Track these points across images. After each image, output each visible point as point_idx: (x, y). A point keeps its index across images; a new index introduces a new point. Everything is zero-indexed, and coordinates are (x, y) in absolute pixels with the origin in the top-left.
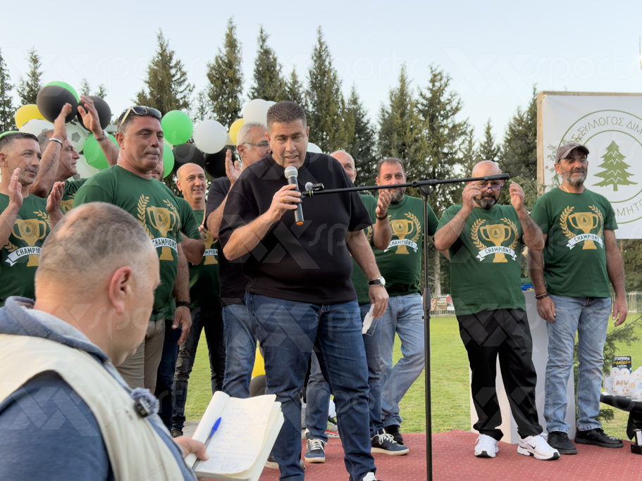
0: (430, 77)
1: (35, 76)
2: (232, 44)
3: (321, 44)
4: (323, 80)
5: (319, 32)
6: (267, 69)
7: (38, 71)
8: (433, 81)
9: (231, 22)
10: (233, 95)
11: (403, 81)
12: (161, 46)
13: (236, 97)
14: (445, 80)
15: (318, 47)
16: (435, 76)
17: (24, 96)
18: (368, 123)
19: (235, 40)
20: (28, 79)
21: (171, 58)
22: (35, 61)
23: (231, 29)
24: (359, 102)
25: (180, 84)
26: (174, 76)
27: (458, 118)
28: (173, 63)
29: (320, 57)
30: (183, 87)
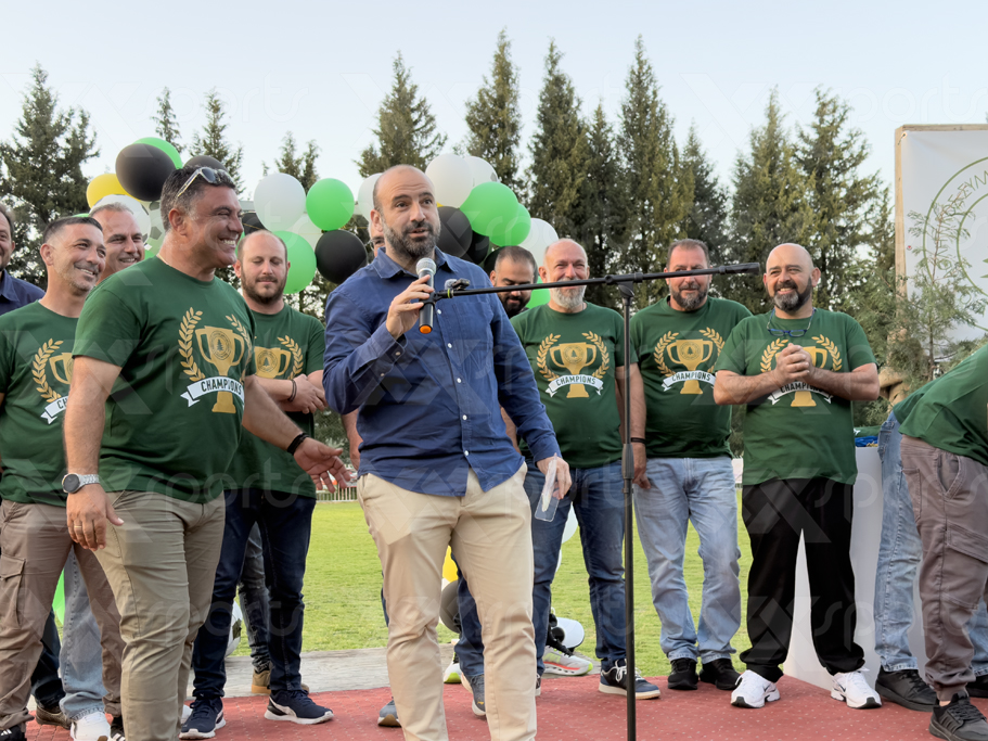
0: (816, 107)
1: (215, 131)
2: (504, 71)
3: (641, 63)
4: (644, 118)
5: (639, 45)
6: (557, 101)
7: (220, 123)
8: (820, 113)
9: (503, 37)
10: (505, 148)
11: (772, 114)
12: (399, 77)
13: (510, 150)
14: (840, 111)
15: (636, 67)
16: (824, 105)
18: (714, 184)
19: (509, 64)
20: (205, 136)
21: (412, 97)
22: (216, 109)
23: (502, 48)
24: (701, 151)
25: (425, 134)
26: (416, 123)
27: (862, 172)
28: (415, 103)
29: (639, 83)
30: (430, 139)
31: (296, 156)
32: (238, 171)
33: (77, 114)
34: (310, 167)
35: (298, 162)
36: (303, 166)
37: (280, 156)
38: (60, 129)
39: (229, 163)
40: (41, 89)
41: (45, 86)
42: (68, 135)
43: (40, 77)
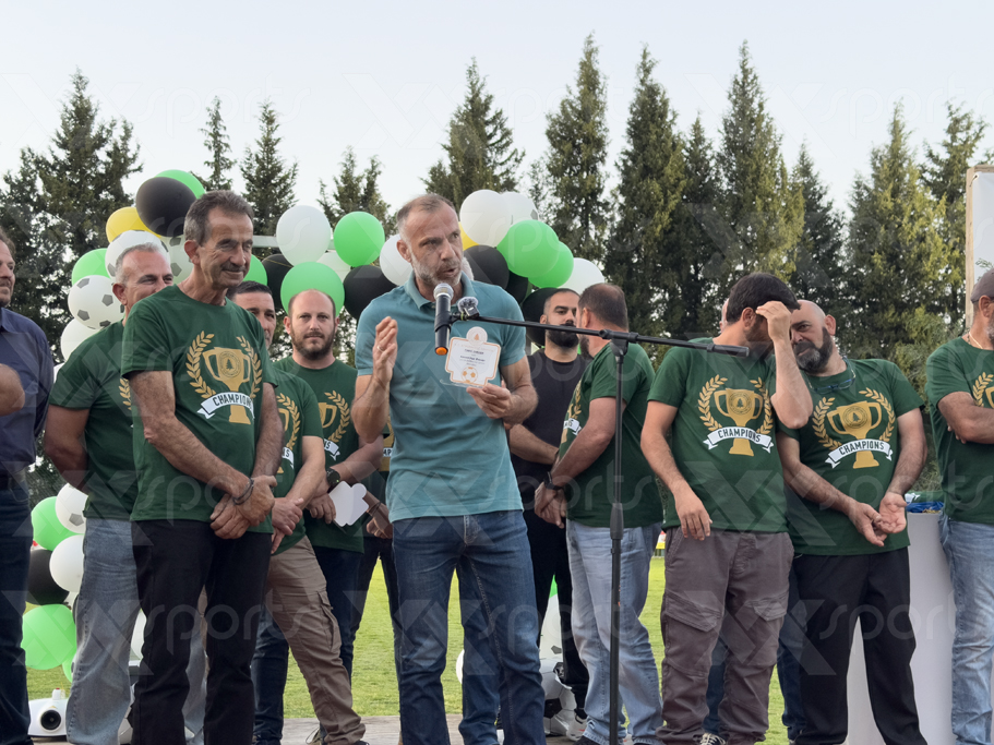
0: (948, 122)
1: (269, 145)
2: (590, 80)
3: (745, 72)
4: (748, 133)
5: (743, 51)
6: (650, 115)
7: (274, 136)
8: (952, 130)
9: (590, 42)
10: (590, 165)
11: (896, 129)
12: (473, 86)
13: (595, 169)
14: (975, 128)
15: (740, 77)
16: (957, 121)
17: (250, 177)
18: (828, 209)
19: (595, 73)
20: (257, 150)
21: (487, 108)
22: (270, 120)
23: (589, 54)
24: (814, 171)
25: (500, 150)
26: (491, 136)
28: (490, 115)
29: (743, 93)
30: (506, 155)
31: (356, 173)
32: (292, 188)
33: (120, 125)
34: (371, 185)
35: (359, 179)
36: (364, 183)
37: (339, 172)
38: (100, 141)
39: (283, 179)
40: (81, 97)
41: (86, 94)
42: (109, 147)
43: (80, 82)
